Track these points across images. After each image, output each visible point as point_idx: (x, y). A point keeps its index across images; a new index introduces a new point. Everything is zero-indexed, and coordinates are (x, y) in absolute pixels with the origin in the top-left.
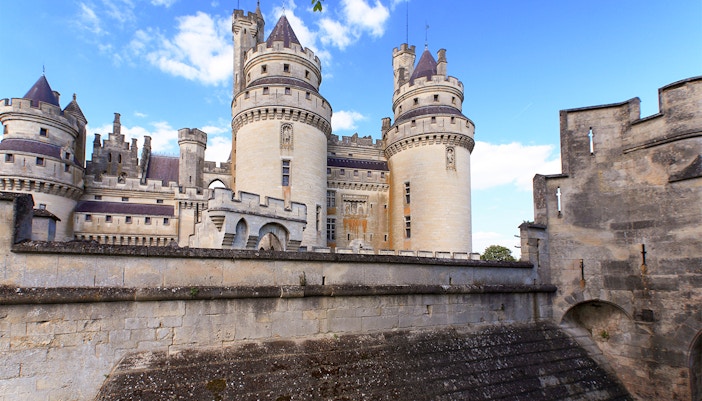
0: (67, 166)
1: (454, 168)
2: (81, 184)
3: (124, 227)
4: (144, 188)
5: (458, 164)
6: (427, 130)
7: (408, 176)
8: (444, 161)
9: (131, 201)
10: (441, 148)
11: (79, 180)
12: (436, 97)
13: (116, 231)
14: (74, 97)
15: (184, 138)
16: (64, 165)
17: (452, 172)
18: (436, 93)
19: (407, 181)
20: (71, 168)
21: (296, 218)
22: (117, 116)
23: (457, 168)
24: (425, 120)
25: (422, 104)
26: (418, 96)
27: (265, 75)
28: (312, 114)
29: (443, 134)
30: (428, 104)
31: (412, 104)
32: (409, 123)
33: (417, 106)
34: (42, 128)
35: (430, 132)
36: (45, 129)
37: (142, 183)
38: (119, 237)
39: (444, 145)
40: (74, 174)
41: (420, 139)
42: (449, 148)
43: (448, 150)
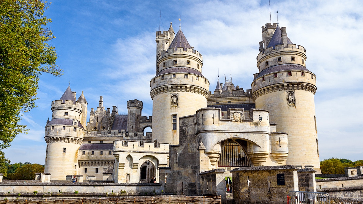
1: (294, 106)
2: (81, 136)
3: (99, 156)
4: (110, 135)
5: (297, 102)
8: (286, 102)
9: (104, 142)
10: (283, 93)
11: (81, 134)
12: (280, 59)
13: (96, 159)
15: (129, 106)
16: (73, 128)
17: (292, 109)
18: (279, 57)
20: (76, 129)
21: (163, 151)
22: (101, 98)
23: (297, 105)
24: (270, 76)
25: (270, 64)
26: (268, 60)
27: (165, 68)
28: (189, 86)
29: (283, 84)
30: (274, 64)
31: (265, 65)
32: (261, 79)
33: (267, 67)
34: (66, 112)
35: (274, 83)
36: (67, 113)
37: (109, 132)
38: (97, 162)
39: (285, 91)
40: (78, 132)
41: (268, 88)
42: (290, 92)
43: (289, 94)
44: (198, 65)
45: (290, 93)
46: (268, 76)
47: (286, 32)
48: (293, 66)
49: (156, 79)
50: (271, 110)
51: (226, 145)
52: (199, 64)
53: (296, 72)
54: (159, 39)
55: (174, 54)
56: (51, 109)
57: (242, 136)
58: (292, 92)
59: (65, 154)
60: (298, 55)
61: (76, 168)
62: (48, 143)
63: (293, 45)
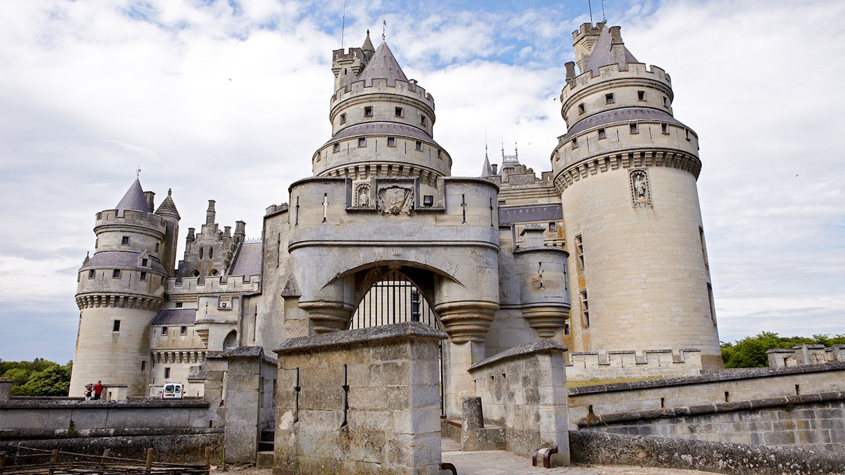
0: (143, 274)
1: (649, 204)
2: (159, 292)
5: (654, 196)
6: (594, 151)
7: (579, 225)
8: (628, 194)
10: (622, 174)
11: (158, 287)
12: (610, 97)
13: (190, 345)
14: (170, 192)
16: (139, 273)
17: (644, 211)
18: (608, 92)
19: (577, 233)
20: (148, 275)
22: (212, 203)
23: (655, 203)
24: (589, 135)
25: (590, 110)
26: (583, 101)
27: (344, 126)
28: (398, 165)
29: (620, 153)
30: (597, 110)
31: (578, 113)
32: (570, 144)
33: (583, 116)
34: (124, 237)
35: (598, 153)
36: (127, 238)
37: (222, 282)
38: (192, 352)
39: (626, 169)
40: (151, 281)
41: (586, 165)
42: (636, 173)
43: (636, 176)
44: (423, 118)
45: (638, 174)
46: (585, 136)
47: (622, 37)
48: (642, 111)
49: (323, 153)
50: (595, 216)
51: (376, 286)
52: (425, 115)
53: (647, 126)
54: (340, 67)
55: (365, 93)
56: (94, 229)
57: (412, 256)
58: (642, 171)
59: (118, 335)
60: (652, 87)
61: (143, 368)
62: (82, 310)
63: (638, 65)
